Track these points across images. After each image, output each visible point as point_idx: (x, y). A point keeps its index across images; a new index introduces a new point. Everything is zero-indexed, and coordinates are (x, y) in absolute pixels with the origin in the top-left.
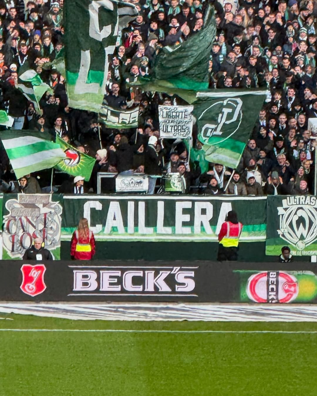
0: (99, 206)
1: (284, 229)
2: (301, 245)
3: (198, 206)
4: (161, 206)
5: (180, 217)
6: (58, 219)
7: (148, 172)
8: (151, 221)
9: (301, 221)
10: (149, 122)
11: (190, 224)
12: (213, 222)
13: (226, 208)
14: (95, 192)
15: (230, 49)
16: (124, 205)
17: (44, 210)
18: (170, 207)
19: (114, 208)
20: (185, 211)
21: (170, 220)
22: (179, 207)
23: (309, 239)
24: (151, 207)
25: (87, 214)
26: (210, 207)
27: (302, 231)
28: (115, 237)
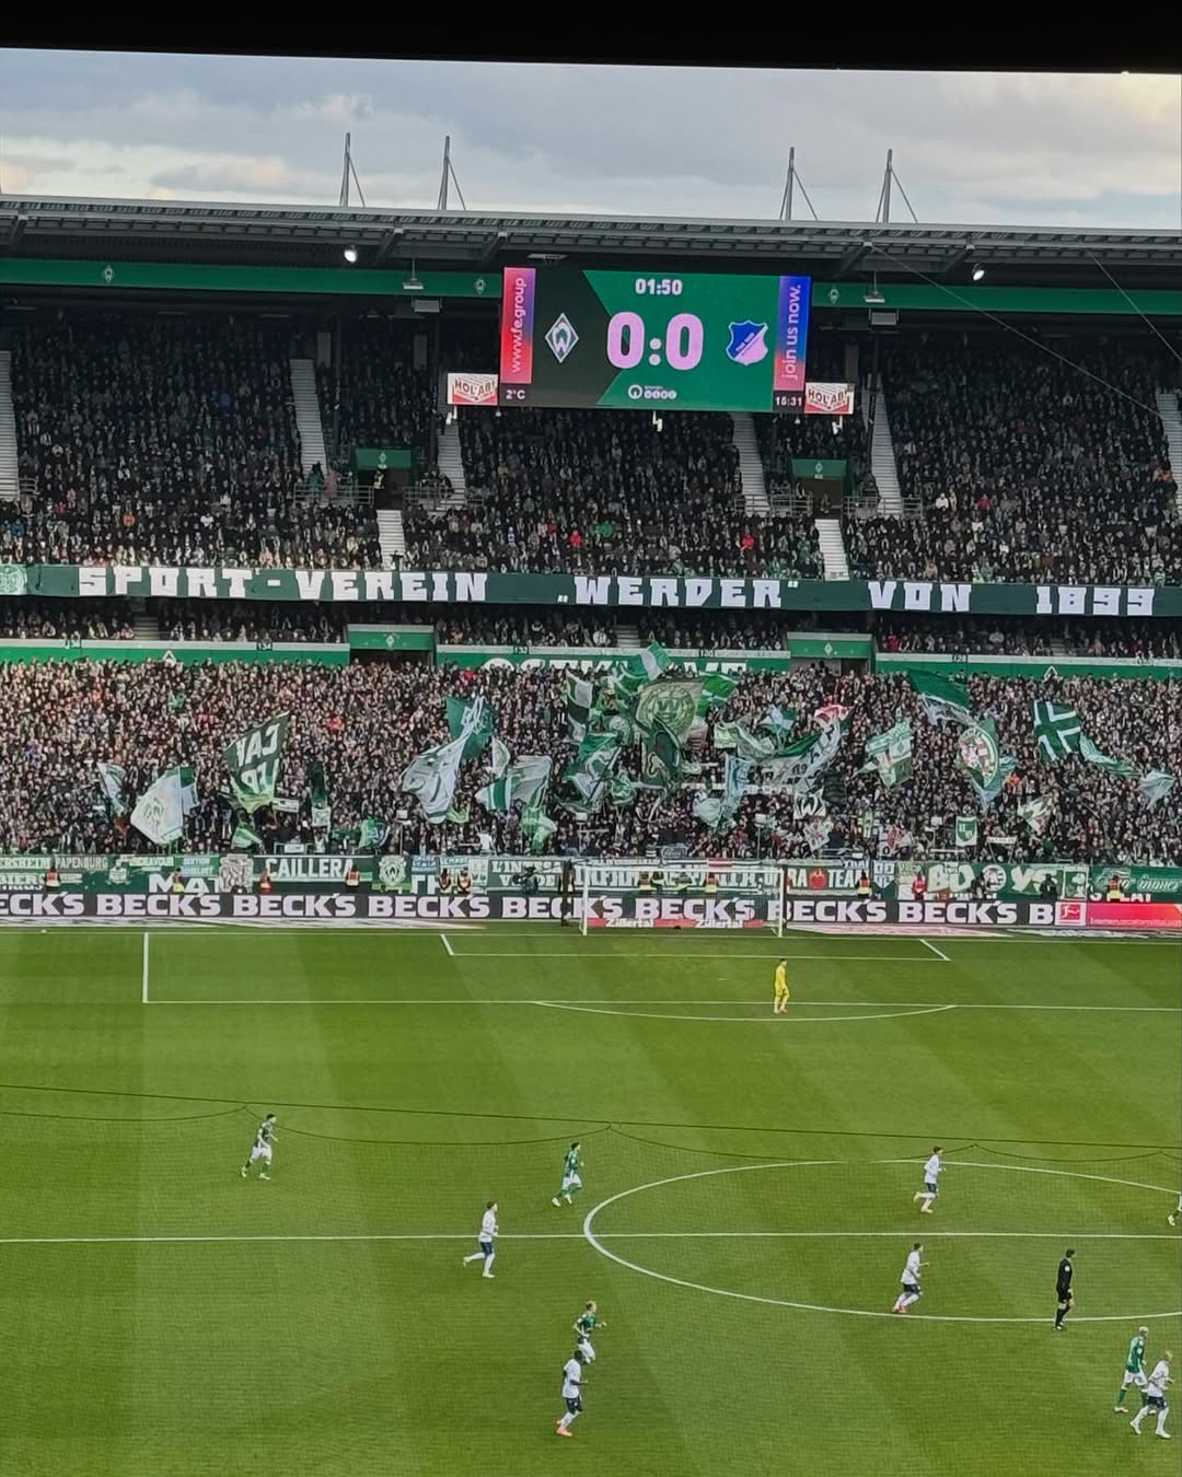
0: (275, 861)
1: (382, 875)
2: (393, 884)
3: (333, 861)
4: (311, 861)
5: (323, 868)
6: (251, 869)
7: (303, 842)
8: (305, 870)
9: (393, 869)
10: (304, 814)
11: (328, 872)
12: (342, 870)
13: (349, 864)
14: (272, 853)
15: (352, 770)
16: (289, 861)
17: (242, 864)
18: (316, 863)
19: (284, 863)
20: (326, 864)
21: (316, 870)
22: (322, 862)
23: (397, 880)
24: (305, 862)
25: (268, 866)
26: (340, 862)
27: (393, 875)
28: (283, 880)
